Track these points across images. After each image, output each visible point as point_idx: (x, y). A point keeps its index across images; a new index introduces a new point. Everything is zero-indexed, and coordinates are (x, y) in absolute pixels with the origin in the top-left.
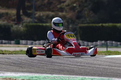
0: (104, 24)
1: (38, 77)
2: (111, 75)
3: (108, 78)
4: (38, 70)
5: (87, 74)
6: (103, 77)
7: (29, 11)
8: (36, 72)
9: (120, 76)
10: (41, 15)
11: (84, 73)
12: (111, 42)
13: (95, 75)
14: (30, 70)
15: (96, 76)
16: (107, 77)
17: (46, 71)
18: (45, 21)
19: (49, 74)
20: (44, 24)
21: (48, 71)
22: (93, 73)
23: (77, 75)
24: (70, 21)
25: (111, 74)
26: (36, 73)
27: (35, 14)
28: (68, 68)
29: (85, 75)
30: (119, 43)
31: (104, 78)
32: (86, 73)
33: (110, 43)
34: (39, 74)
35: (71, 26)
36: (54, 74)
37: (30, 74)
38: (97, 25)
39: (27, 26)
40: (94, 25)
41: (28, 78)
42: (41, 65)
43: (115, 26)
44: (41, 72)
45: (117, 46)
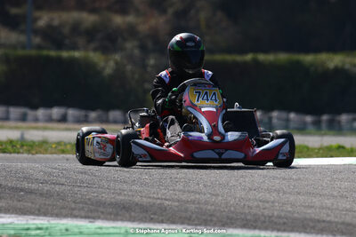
0: (262, 57)
1: (47, 229)
2: (284, 223)
3: (274, 234)
4: (45, 204)
5: (205, 220)
6: (260, 229)
7: (14, 11)
8: (39, 211)
9: (313, 228)
10: (56, 23)
11: (196, 217)
12: (284, 115)
13: (232, 224)
14: (19, 205)
15: (236, 227)
16: (273, 230)
17: (73, 209)
18: (67, 42)
19: (82, 217)
20: (65, 54)
21: (79, 210)
22: (228, 217)
23: (173, 222)
24: (150, 44)
25: (285, 220)
26: (38, 215)
27: (36, 20)
28: (145, 199)
29: (200, 225)
30: (309, 119)
31: (263, 233)
32: (204, 217)
33: (279, 119)
34: (48, 218)
35: (152, 62)
36: (99, 218)
37: (21, 218)
38: (239, 58)
39: (7, 60)
40: (229, 58)
41: (12, 232)
42: (57, 188)
43: (298, 63)
44: (55, 211)
45: (302, 129)
